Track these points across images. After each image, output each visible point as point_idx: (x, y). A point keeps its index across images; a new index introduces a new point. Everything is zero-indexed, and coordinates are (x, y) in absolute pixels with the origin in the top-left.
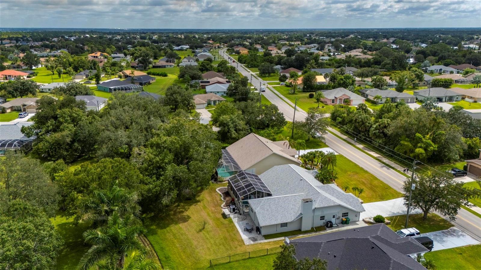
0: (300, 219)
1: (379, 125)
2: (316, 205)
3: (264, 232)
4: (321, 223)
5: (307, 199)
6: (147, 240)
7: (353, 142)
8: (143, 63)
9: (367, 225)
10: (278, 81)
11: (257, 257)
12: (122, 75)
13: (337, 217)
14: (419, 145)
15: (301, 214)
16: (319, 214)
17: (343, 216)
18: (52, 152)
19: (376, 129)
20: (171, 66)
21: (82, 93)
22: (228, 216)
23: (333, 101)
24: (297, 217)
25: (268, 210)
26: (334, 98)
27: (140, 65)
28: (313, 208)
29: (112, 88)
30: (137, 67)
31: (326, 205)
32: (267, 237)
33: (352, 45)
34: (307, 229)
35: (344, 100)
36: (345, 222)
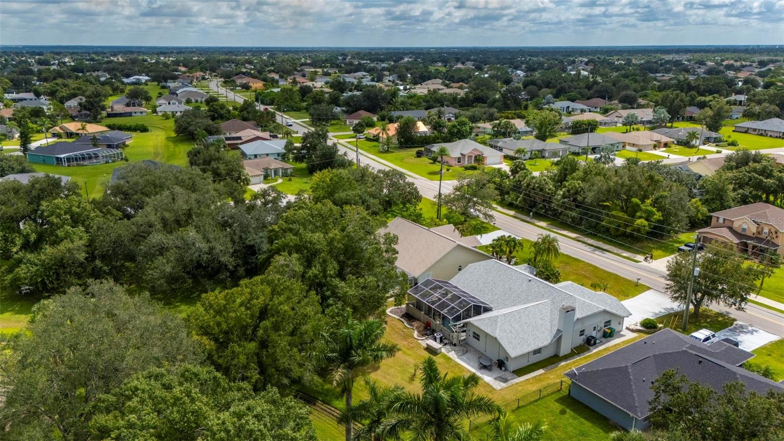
0: (558, 340)
1: (569, 191)
2: (578, 315)
3: (512, 366)
4: (580, 340)
5: (567, 308)
6: (333, 409)
7: (528, 219)
8: (89, 110)
9: (635, 335)
10: (352, 133)
11: (527, 405)
12: (62, 132)
13: (599, 328)
14: (638, 214)
15: (559, 331)
16: (579, 327)
17: (605, 326)
18: (51, 282)
19: (564, 197)
20: (141, 113)
21: (13, 169)
22: (439, 351)
23: (459, 160)
24: (554, 337)
25: (511, 332)
26: (460, 156)
27: (84, 112)
28: (575, 319)
29: (62, 156)
30: (76, 117)
31: (589, 313)
32: (519, 372)
33: (425, 74)
34: (566, 353)
35: (476, 157)
36: (608, 335)
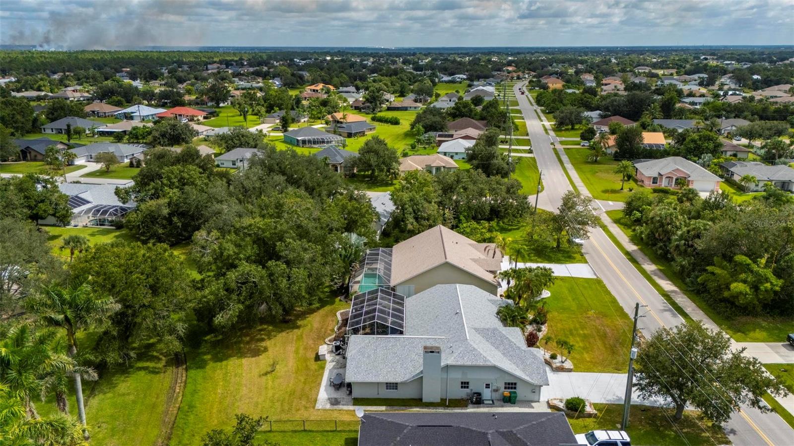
0: (419, 380)
1: (688, 232)
2: (447, 359)
3: (356, 393)
4: (463, 393)
5: (432, 348)
6: (184, 375)
8: (371, 102)
10: (579, 139)
11: (317, 431)
12: (331, 119)
13: (494, 388)
14: (743, 276)
15: (422, 372)
16: (459, 377)
17: (505, 388)
18: (143, 227)
19: (681, 237)
21: (248, 144)
23: (655, 180)
24: (414, 377)
25: (369, 356)
26: (657, 176)
27: (368, 104)
28: (443, 364)
29: (299, 138)
30: (363, 108)
31: (469, 363)
32: (358, 402)
34: (432, 400)
35: (677, 179)
36: (509, 400)
